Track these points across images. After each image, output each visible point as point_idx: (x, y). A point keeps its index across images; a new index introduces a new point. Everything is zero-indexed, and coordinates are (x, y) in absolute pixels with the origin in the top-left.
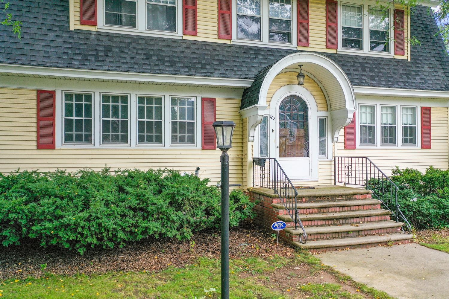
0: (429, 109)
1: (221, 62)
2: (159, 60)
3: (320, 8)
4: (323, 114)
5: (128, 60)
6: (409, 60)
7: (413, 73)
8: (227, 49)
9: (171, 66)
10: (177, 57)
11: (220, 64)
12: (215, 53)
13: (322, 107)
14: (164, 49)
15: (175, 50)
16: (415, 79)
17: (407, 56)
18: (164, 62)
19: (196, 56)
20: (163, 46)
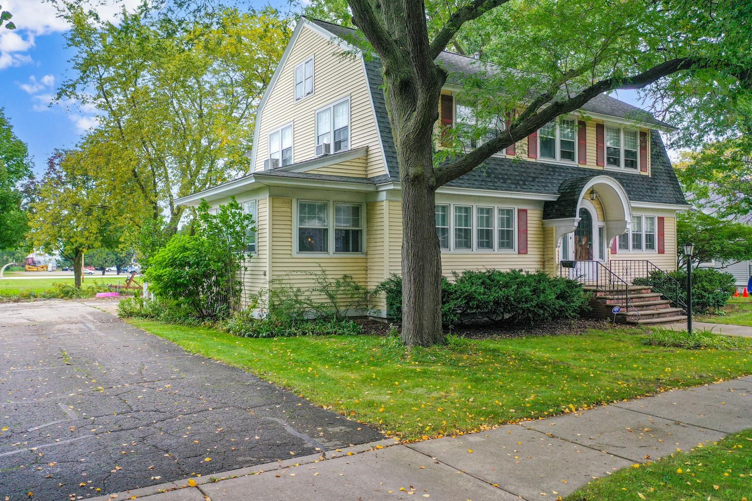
0: (663, 218)
1: (534, 179)
2: (495, 177)
3: (593, 130)
4: (602, 224)
5: (478, 178)
6: (650, 176)
7: (654, 188)
8: (535, 167)
9: (504, 183)
10: (506, 174)
11: (533, 181)
12: (528, 170)
13: (601, 217)
14: (497, 167)
15: (503, 168)
16: (656, 193)
17: (648, 173)
18: (499, 179)
19: (517, 173)
20: (495, 164)
